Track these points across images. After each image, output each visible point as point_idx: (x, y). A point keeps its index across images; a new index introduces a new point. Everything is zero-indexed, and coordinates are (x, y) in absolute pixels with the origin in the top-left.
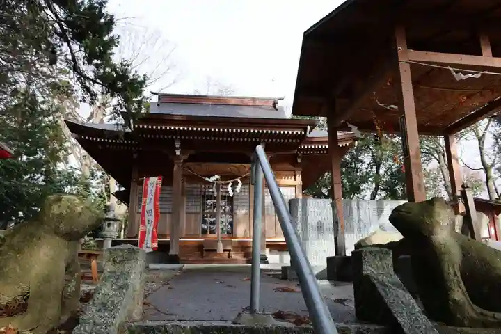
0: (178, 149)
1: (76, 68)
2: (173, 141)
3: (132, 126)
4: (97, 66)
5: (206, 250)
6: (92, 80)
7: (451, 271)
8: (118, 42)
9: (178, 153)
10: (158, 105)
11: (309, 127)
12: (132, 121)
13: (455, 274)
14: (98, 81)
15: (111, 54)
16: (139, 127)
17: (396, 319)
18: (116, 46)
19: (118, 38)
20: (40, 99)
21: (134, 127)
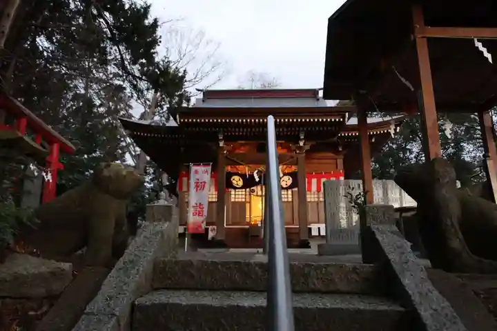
0: (221, 140)
1: (124, 68)
2: (217, 133)
3: (178, 121)
4: (142, 65)
5: (252, 236)
6: (138, 77)
7: (449, 222)
8: (160, 42)
9: (221, 144)
10: (203, 101)
11: (347, 114)
12: (178, 116)
13: (452, 224)
14: (144, 78)
15: (154, 53)
16: (184, 120)
17: (387, 257)
18: (159, 45)
19: (160, 38)
20: (98, 102)
21: (180, 121)
